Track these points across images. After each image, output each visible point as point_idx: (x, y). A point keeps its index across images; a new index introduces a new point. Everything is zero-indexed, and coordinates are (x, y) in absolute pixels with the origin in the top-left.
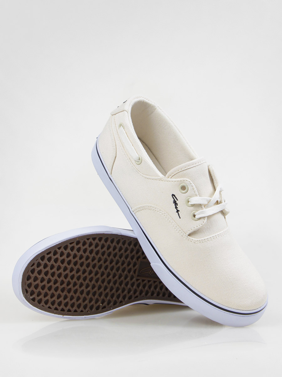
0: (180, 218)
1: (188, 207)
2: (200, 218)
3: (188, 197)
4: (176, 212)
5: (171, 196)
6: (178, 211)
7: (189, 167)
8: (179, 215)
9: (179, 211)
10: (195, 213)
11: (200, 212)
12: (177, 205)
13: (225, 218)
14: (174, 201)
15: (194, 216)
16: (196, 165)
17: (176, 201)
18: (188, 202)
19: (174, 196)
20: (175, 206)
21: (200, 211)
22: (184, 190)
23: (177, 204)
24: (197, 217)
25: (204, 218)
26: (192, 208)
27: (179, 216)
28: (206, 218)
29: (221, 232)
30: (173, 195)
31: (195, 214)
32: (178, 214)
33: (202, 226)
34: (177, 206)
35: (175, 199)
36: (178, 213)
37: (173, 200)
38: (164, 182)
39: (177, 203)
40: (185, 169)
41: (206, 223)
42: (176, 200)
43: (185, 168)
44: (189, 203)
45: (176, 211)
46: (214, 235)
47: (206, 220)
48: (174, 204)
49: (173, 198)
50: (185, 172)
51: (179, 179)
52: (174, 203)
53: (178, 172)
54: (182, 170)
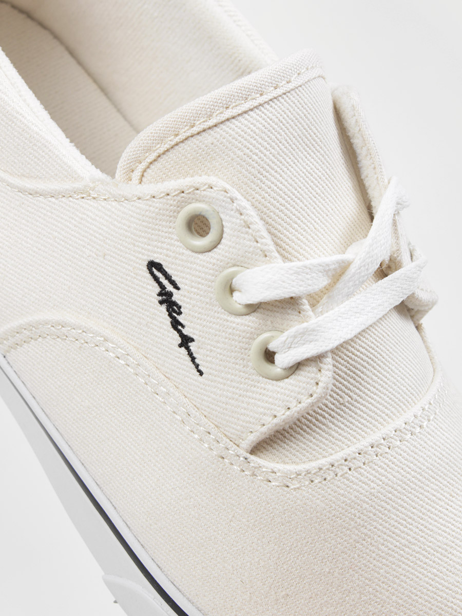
0: (201, 373)
1: (232, 318)
2: (298, 366)
3: (225, 268)
4: (180, 346)
5: (145, 269)
6: (186, 341)
7: (228, 113)
8: (193, 359)
9: (192, 340)
10: (267, 342)
11: (295, 337)
12: (180, 313)
13: (418, 327)
14: (160, 294)
15: (269, 356)
16: (261, 100)
17: (170, 295)
18: (232, 291)
19: (159, 267)
20: (170, 315)
21: (292, 331)
22: (202, 236)
23: (180, 307)
24: (283, 360)
25: (316, 359)
26: (252, 321)
27: (197, 366)
28: (329, 360)
29: (408, 416)
30: (153, 266)
31: (272, 347)
32: (190, 354)
33: (312, 405)
34: (180, 318)
35: (165, 282)
36: (188, 348)
37: (158, 289)
38: (104, 203)
39: (175, 304)
40: (211, 123)
41: (331, 386)
42: (169, 288)
43: (210, 116)
44: (236, 294)
45: (179, 340)
46: (375, 437)
47: (330, 374)
48: (163, 308)
49: (156, 279)
50: (207, 138)
51: (172, 185)
52: (161, 303)
53: (177, 139)
54: (195, 130)
